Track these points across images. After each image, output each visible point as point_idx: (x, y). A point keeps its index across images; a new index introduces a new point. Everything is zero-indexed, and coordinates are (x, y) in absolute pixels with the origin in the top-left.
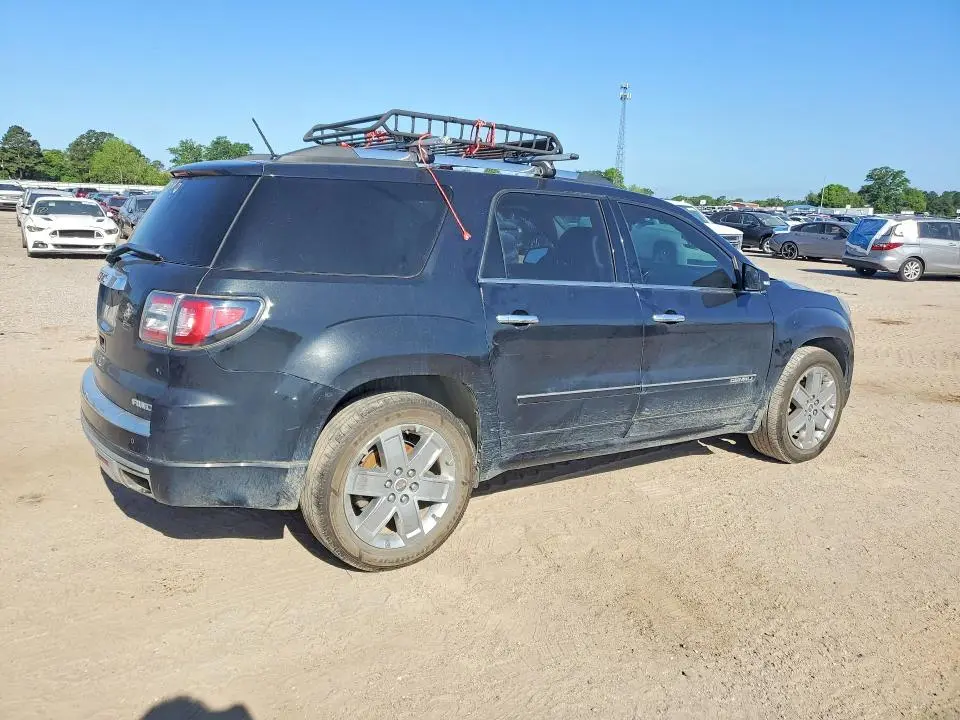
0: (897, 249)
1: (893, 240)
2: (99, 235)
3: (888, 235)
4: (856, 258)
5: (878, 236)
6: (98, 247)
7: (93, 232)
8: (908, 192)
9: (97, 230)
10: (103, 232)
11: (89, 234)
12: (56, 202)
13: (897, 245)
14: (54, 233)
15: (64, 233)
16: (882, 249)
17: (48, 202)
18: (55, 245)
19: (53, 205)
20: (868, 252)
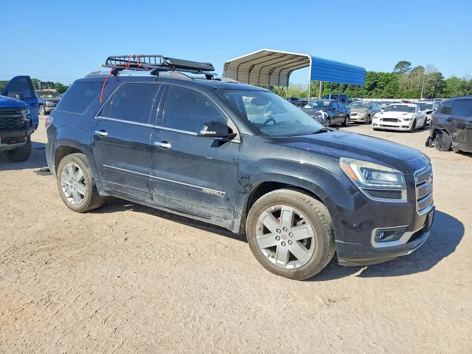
2: (400, 121)
6: (398, 127)
7: (397, 119)
9: (399, 119)
10: (402, 120)
11: (395, 120)
12: (397, 106)
14: (381, 119)
15: (385, 120)
17: (393, 106)
18: (381, 125)
19: (395, 107)
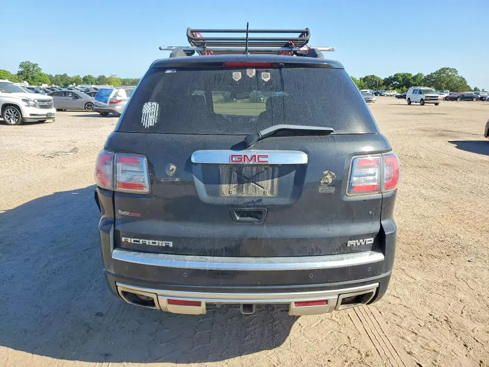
0: (120, 102)
1: (118, 98)
3: (115, 96)
4: (102, 108)
5: (111, 96)
8: (41, 75)
13: (120, 101)
16: (115, 103)
20: (108, 104)
